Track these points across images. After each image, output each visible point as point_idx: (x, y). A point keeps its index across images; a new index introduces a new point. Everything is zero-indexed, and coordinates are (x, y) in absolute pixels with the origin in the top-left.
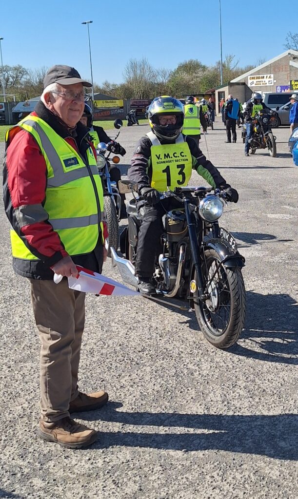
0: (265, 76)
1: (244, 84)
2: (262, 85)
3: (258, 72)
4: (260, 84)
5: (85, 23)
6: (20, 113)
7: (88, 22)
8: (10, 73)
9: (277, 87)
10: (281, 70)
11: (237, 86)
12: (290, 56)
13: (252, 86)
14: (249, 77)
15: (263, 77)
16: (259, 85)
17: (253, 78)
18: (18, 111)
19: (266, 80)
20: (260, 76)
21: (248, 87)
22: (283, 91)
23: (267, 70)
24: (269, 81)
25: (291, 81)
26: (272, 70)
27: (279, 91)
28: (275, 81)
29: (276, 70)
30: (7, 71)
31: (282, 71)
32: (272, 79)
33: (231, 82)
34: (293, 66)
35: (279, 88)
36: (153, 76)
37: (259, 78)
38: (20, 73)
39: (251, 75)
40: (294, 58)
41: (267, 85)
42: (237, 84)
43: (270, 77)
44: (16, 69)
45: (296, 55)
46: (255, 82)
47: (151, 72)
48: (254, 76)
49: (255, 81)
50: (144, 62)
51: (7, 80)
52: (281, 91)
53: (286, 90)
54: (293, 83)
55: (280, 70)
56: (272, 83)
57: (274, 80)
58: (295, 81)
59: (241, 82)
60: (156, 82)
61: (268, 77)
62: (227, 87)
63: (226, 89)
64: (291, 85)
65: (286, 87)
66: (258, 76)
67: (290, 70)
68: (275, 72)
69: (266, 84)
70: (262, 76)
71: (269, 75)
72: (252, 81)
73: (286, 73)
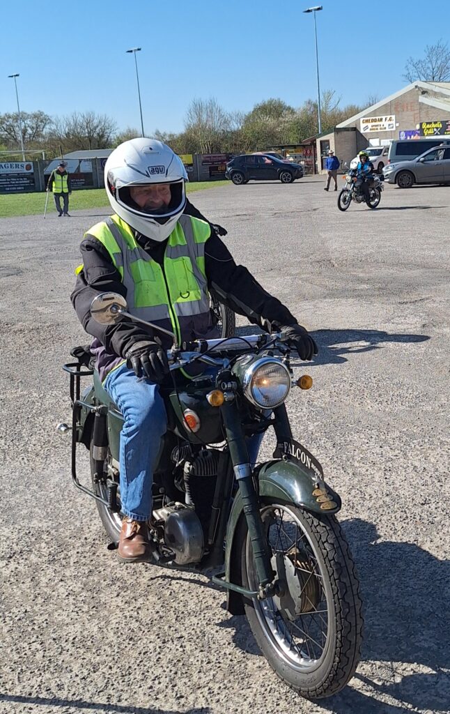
0: (384, 118)
1: (355, 129)
2: (379, 130)
3: (375, 113)
4: (377, 129)
5: (131, 51)
7: (135, 50)
8: (28, 122)
9: (400, 132)
10: (405, 109)
11: (345, 132)
12: (417, 89)
13: (366, 131)
14: (362, 120)
15: (381, 120)
16: (376, 131)
17: (367, 121)
19: (386, 124)
20: (377, 118)
21: (361, 134)
22: (408, 138)
23: (387, 109)
24: (389, 125)
25: (421, 124)
26: (393, 109)
27: (403, 138)
28: (397, 125)
29: (399, 109)
30: (23, 119)
31: (407, 111)
32: (393, 122)
33: (337, 127)
34: (423, 104)
35: (403, 133)
36: (225, 122)
37: (375, 120)
38: (42, 121)
39: (364, 117)
40: (424, 93)
41: (387, 130)
42: (345, 129)
43: (390, 120)
44: (35, 116)
45: (426, 87)
46: (370, 127)
47: (222, 116)
48: (368, 118)
49: (370, 125)
50: (212, 104)
51: (24, 132)
52: (406, 138)
53: (412, 137)
54: (424, 126)
55: (403, 110)
56: (393, 128)
57: (396, 122)
58: (427, 123)
59: (351, 126)
60: (228, 130)
61: (388, 119)
62: (333, 134)
63: (331, 137)
64: (421, 130)
65: (413, 133)
66: (374, 118)
67: (420, 108)
68: (397, 113)
69: (385, 128)
70: (380, 117)
71: (388, 117)
72: (365, 125)
73: (412, 113)
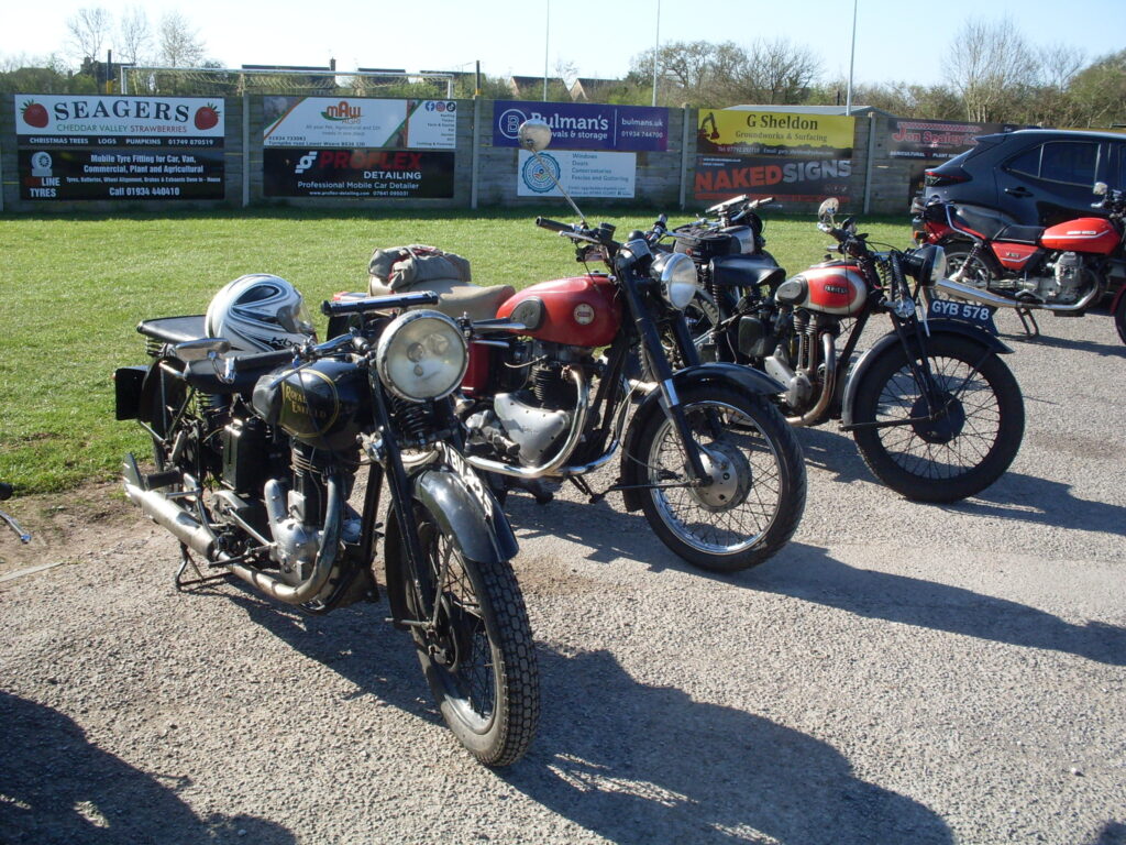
6: (305, 151)
8: (710, 57)
18: (293, 143)
30: (704, 52)
44: (721, 49)
